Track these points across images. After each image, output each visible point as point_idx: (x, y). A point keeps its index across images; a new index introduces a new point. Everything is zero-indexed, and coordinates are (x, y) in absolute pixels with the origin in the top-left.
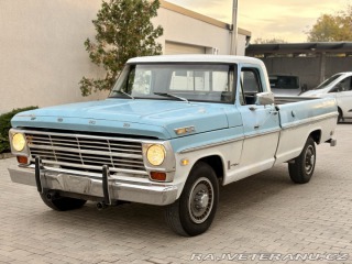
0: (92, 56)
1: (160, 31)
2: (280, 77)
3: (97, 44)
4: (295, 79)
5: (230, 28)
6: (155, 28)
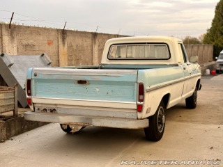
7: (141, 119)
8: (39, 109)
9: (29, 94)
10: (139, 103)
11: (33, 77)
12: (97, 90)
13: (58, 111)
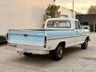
0: (44, 19)
1: (60, 12)
2: (84, 22)
3: (46, 16)
4: (88, 23)
5: (72, 11)
6: (59, 12)
7: (46, 51)
8: (11, 45)
9: (8, 39)
10: (45, 44)
11: (9, 33)
12: (31, 38)
13: (17, 46)
